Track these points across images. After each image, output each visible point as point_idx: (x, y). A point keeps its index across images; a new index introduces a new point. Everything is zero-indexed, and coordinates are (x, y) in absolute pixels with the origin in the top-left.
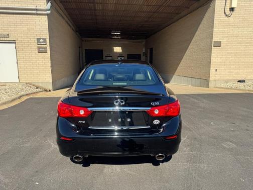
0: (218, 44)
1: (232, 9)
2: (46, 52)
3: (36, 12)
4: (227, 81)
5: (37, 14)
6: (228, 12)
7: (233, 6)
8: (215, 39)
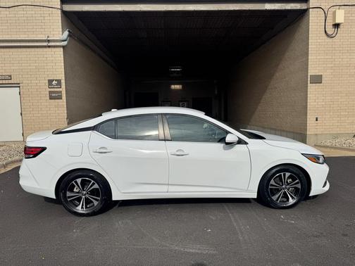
0: (318, 79)
1: (337, 26)
2: (60, 98)
3: (48, 44)
4: (336, 136)
5: (49, 47)
6: (330, 30)
7: (337, 22)
8: (311, 72)
